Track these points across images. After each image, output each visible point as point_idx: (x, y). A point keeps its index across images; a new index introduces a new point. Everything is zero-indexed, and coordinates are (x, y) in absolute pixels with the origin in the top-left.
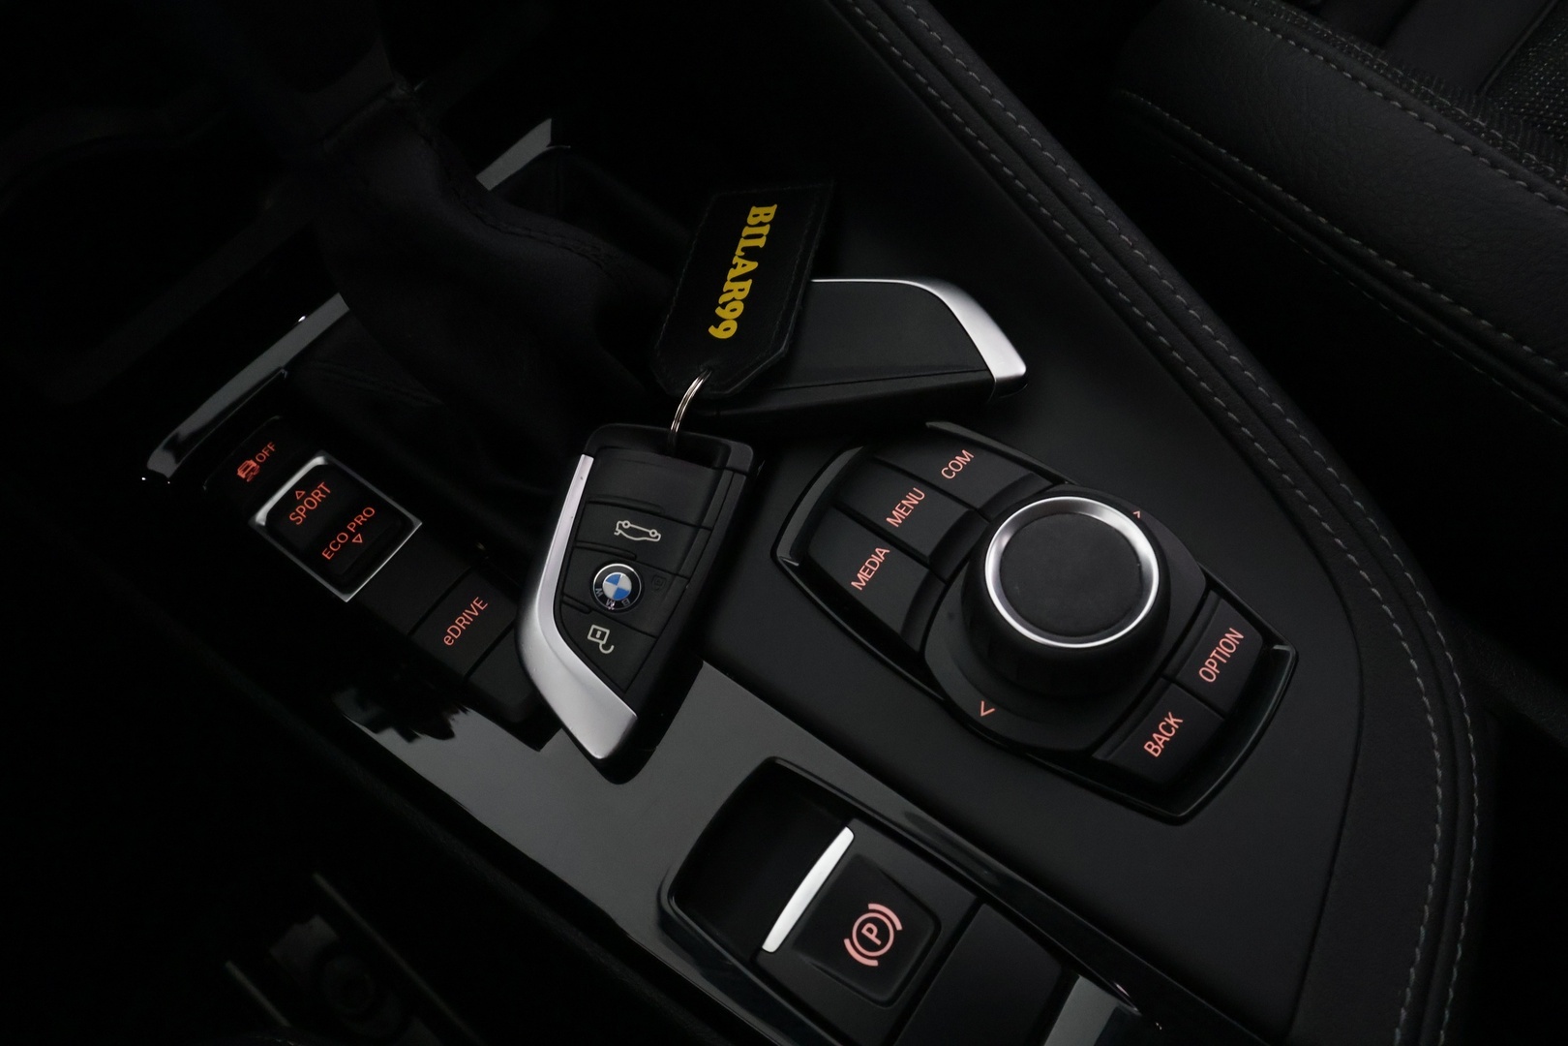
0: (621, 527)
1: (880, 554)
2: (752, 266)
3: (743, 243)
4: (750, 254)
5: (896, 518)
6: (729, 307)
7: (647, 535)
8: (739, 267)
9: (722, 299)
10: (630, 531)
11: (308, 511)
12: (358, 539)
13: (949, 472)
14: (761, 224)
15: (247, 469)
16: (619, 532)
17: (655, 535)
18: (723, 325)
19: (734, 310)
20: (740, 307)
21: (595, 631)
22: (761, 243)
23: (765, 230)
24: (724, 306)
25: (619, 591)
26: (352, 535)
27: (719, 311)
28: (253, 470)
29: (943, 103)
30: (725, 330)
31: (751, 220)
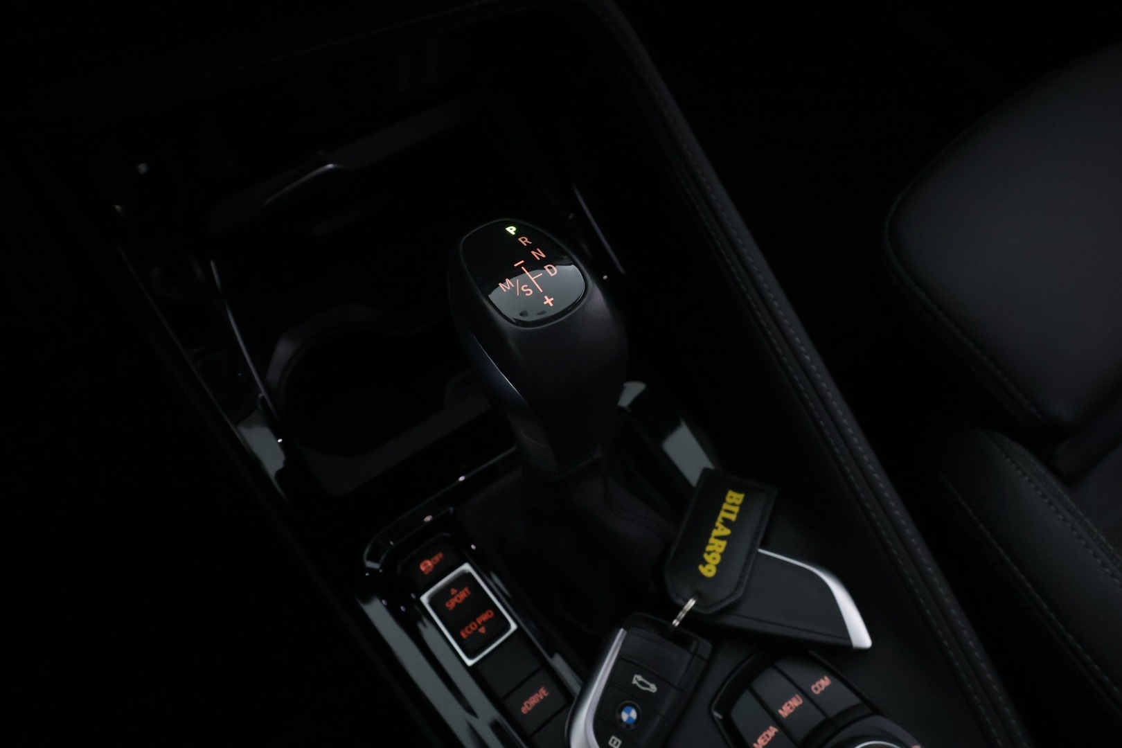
0: (636, 679)
1: (772, 731)
2: (727, 532)
3: (723, 514)
4: (727, 523)
5: (785, 711)
6: (713, 555)
7: (648, 686)
8: (719, 529)
9: (709, 548)
10: (641, 683)
11: (457, 604)
12: (482, 630)
13: (816, 689)
14: (734, 504)
15: (426, 566)
16: (635, 682)
17: (653, 688)
18: (708, 567)
19: (714, 559)
20: (718, 559)
21: (614, 740)
22: (733, 517)
23: (736, 509)
24: (709, 553)
25: (630, 718)
26: (479, 627)
27: (706, 556)
28: (429, 567)
29: (856, 485)
30: (708, 571)
31: (728, 499)
